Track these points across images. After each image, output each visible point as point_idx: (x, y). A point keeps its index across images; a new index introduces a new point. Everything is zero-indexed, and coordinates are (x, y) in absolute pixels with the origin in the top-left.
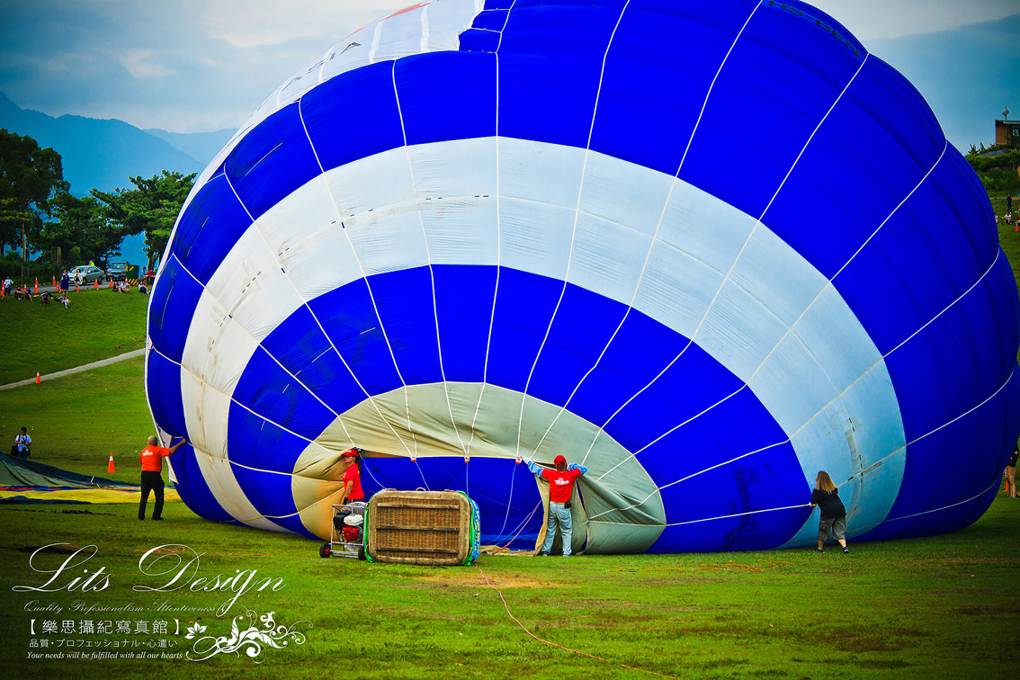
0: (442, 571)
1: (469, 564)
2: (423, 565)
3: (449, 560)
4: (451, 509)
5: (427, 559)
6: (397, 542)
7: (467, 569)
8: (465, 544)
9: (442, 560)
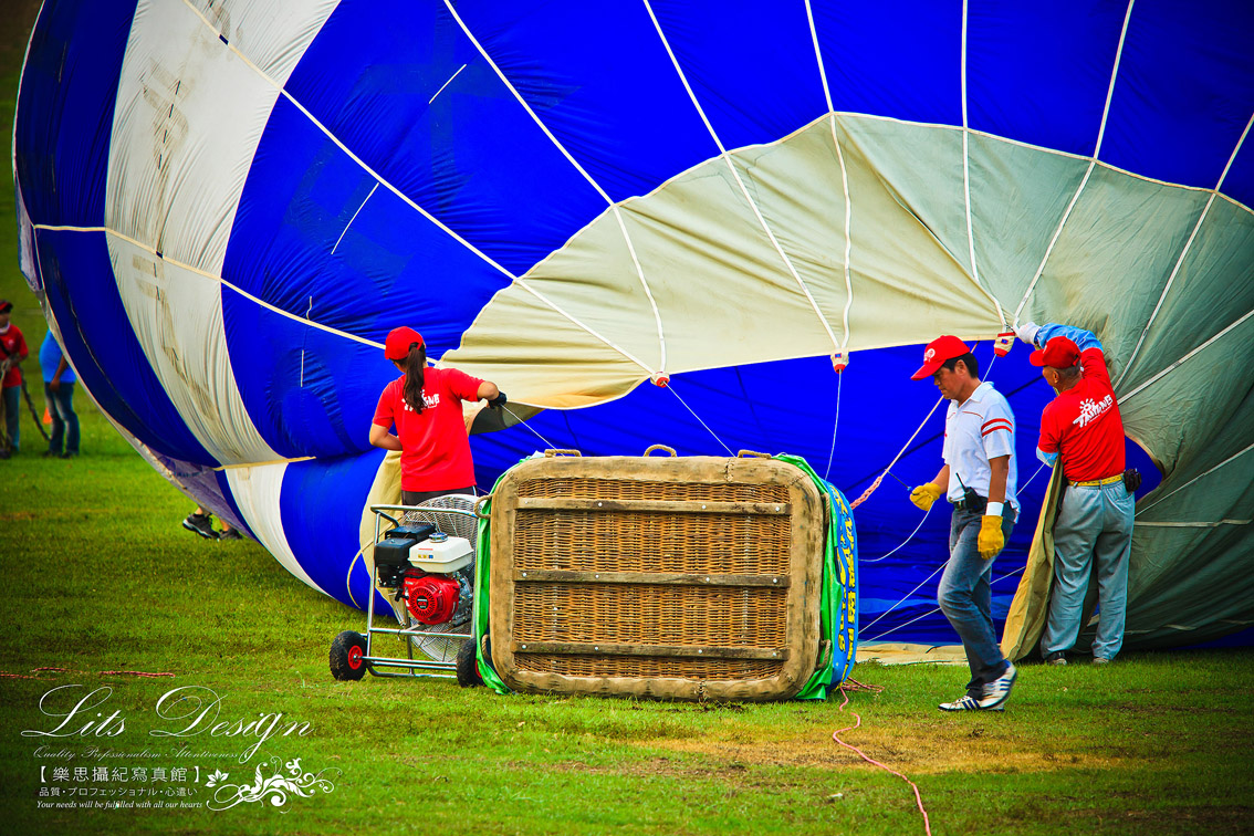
0: (730, 719)
1: (821, 694)
2: (668, 699)
3: (756, 684)
4: (760, 516)
5: (681, 681)
6: (586, 625)
7: (813, 711)
8: (807, 631)
9: (732, 685)
